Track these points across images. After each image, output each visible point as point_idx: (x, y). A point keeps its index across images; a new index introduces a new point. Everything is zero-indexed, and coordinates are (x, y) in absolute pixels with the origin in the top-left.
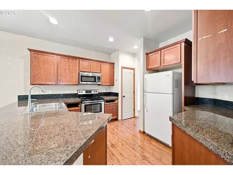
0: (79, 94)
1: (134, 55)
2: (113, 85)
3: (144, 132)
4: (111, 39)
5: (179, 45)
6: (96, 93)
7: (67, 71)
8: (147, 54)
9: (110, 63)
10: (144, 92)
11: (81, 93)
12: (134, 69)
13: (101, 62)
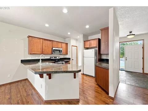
0: (51, 58)
1: (77, 40)
2: (67, 54)
3: (83, 74)
4: (69, 33)
5: (96, 40)
6: (59, 58)
7: (47, 47)
8: (84, 41)
9: (66, 43)
10: (83, 57)
11: (52, 58)
12: (77, 47)
13: (62, 43)
